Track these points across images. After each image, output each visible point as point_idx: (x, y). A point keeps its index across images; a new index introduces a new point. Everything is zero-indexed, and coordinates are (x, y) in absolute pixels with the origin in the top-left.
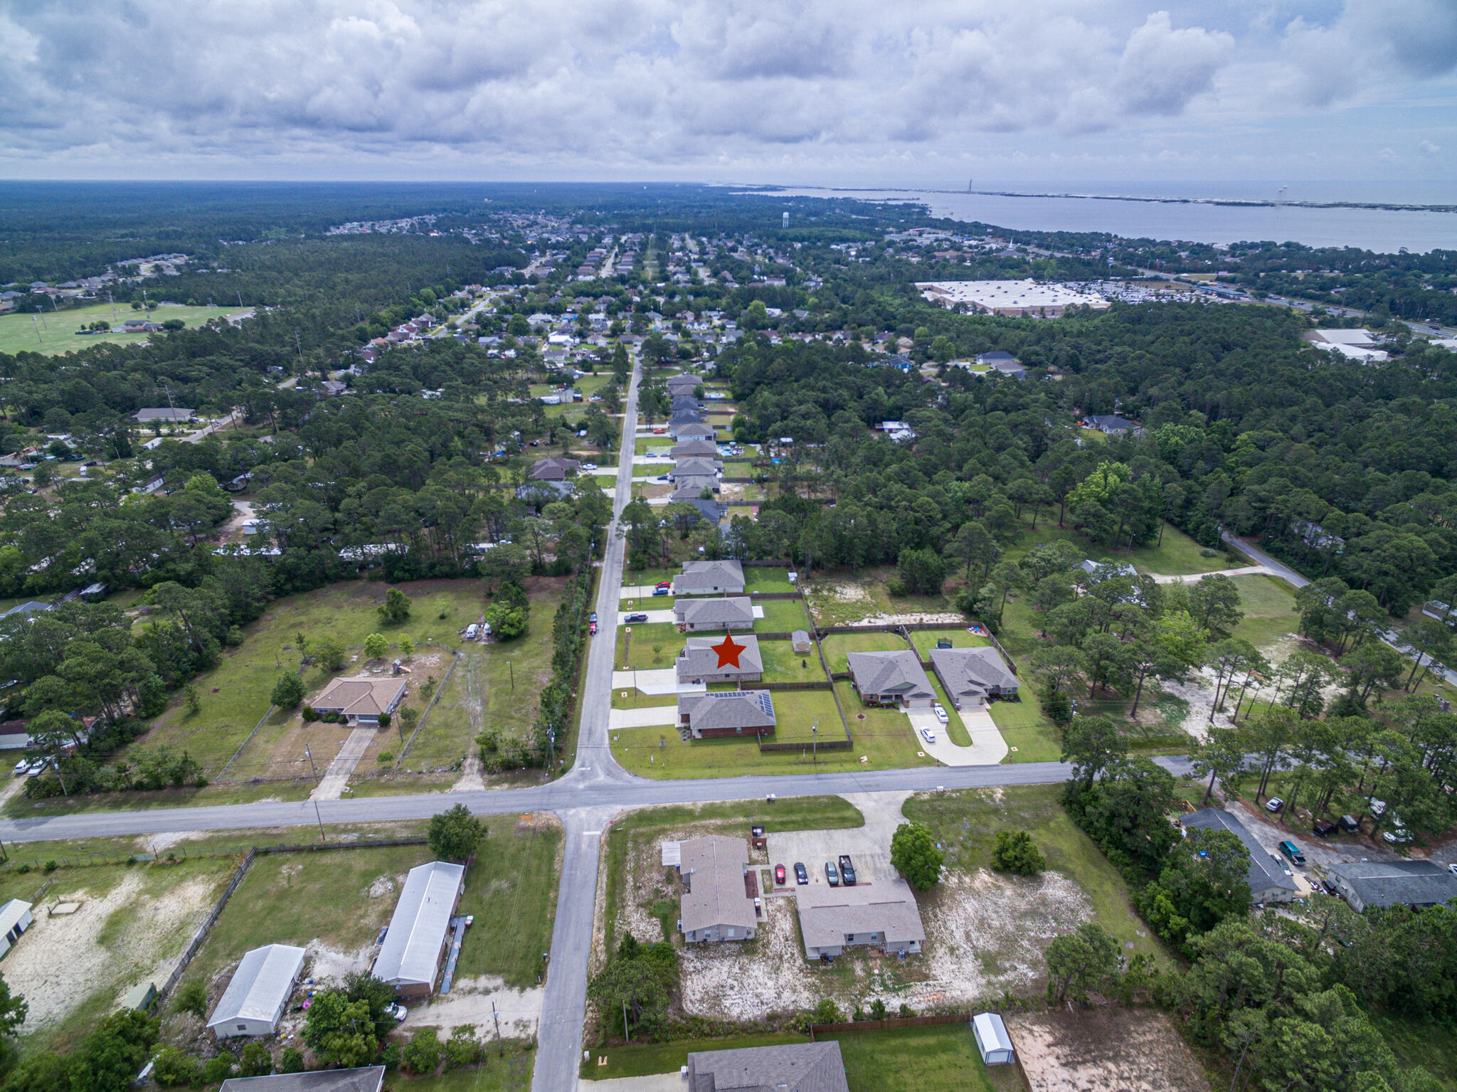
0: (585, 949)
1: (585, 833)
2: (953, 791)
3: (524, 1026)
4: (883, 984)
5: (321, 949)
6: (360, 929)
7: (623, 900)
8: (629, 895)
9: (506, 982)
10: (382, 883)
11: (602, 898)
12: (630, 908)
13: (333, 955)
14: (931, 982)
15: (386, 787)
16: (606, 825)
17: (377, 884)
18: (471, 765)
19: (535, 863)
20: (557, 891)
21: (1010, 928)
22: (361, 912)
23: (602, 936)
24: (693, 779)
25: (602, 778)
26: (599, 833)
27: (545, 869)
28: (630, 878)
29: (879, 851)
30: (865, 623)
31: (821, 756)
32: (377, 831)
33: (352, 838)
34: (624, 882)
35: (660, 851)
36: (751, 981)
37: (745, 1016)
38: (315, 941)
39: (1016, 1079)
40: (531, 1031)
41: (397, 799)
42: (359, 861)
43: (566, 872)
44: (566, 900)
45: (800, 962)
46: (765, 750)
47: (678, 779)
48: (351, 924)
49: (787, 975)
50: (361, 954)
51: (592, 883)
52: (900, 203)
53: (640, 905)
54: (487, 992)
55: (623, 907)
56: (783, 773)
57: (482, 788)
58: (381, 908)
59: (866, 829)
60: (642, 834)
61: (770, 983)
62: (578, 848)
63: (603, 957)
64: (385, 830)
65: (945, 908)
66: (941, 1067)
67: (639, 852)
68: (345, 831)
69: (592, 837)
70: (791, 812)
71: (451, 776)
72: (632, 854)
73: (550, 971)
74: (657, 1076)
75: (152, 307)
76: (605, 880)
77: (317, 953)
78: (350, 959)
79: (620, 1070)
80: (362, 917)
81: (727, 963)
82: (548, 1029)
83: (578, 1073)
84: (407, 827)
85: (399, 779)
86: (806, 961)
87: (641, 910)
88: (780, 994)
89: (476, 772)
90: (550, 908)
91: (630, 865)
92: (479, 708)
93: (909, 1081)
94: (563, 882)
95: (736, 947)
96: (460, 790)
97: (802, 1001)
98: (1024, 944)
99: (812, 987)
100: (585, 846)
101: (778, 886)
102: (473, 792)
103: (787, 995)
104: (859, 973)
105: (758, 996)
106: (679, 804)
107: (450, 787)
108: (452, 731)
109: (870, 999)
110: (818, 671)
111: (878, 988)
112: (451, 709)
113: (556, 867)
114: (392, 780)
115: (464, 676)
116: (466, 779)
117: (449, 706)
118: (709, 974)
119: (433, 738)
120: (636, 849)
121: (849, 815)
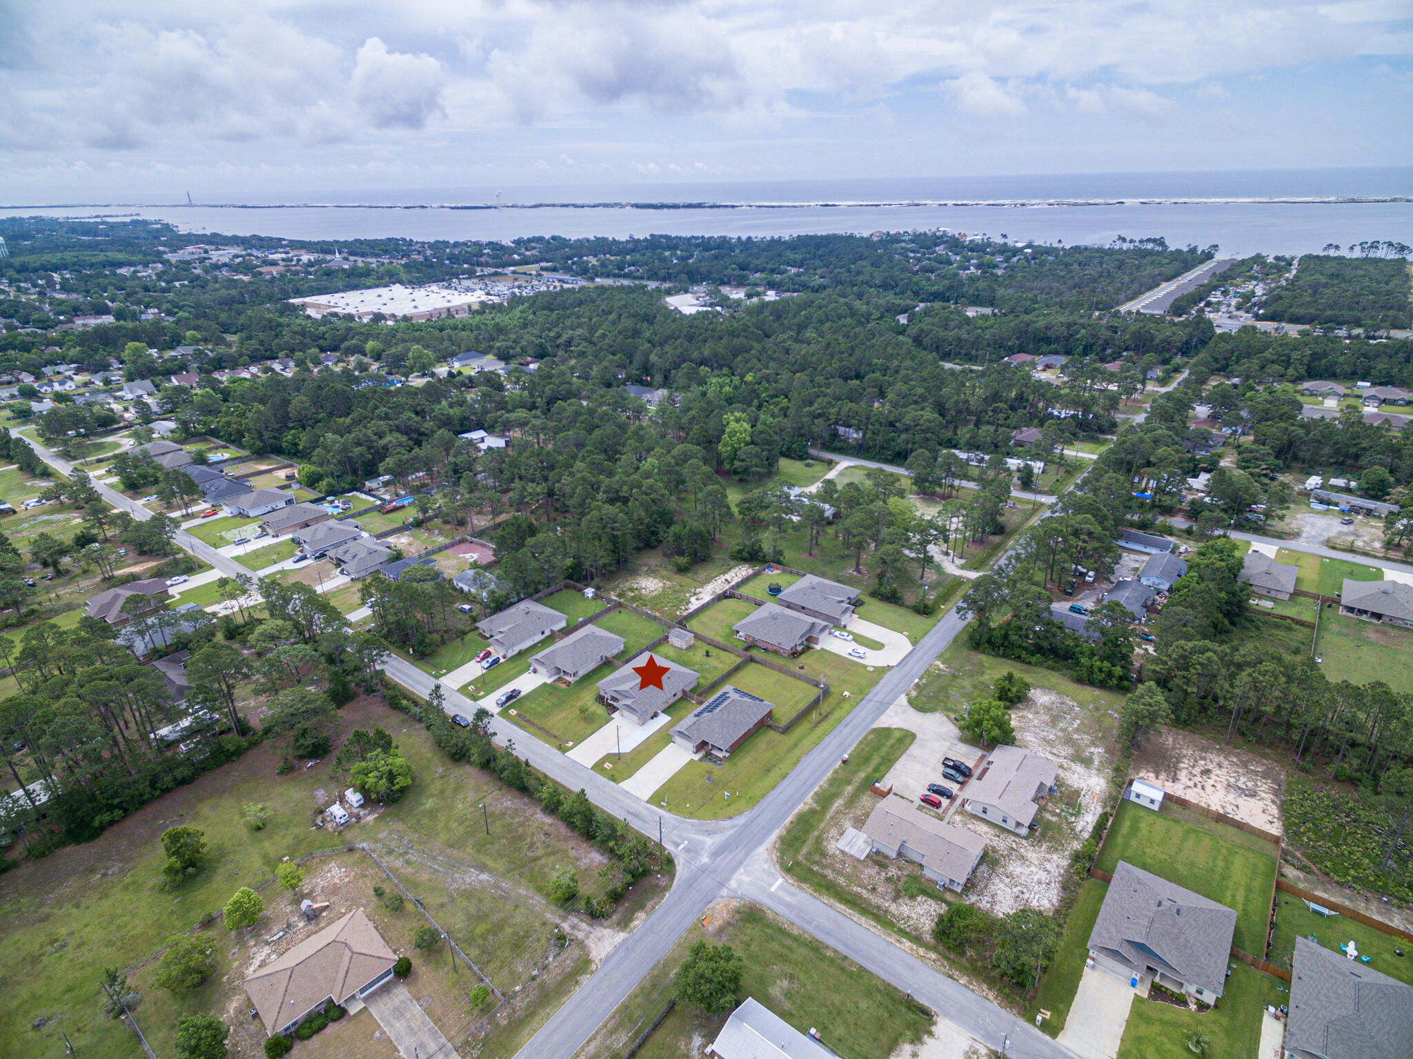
0: (917, 964)
1: (773, 889)
3: (974, 1053)
4: (1072, 815)
7: (879, 907)
8: (875, 900)
9: (912, 1042)
12: (893, 908)
14: (1082, 793)
15: (519, 1024)
16: (776, 870)
18: (573, 927)
19: (775, 946)
20: (827, 947)
21: (1060, 734)
23: (908, 944)
24: (773, 788)
25: (710, 842)
26: (780, 880)
27: (790, 943)
28: (857, 889)
29: (948, 744)
30: (695, 602)
31: (822, 710)
34: (859, 895)
35: (843, 852)
36: (1023, 878)
37: (1054, 901)
40: (983, 1051)
41: (549, 1026)
43: (810, 928)
44: (846, 946)
45: (1024, 842)
46: (784, 732)
47: (763, 796)
49: (1032, 855)
51: (840, 917)
52: (128, 220)
53: (894, 899)
55: (886, 911)
56: (820, 739)
57: (623, 936)
59: (919, 736)
60: (810, 853)
61: (1033, 869)
62: (789, 906)
63: (933, 956)
67: (831, 866)
69: (781, 888)
70: (867, 759)
71: (573, 953)
72: (829, 872)
73: (923, 1001)
74: (1081, 984)
76: (843, 907)
79: (1061, 1006)
81: (997, 881)
82: (989, 1036)
83: (1048, 1038)
84: (613, 1032)
85: (520, 1003)
86: (1026, 838)
87: (900, 901)
88: (1045, 870)
89: (588, 928)
90: (845, 964)
91: (841, 881)
92: (484, 877)
93: (1153, 852)
94: (822, 937)
95: (983, 868)
96: (603, 954)
97: (1059, 862)
98: (1075, 736)
99: (1051, 850)
100: (788, 899)
101: (940, 811)
102: (617, 948)
103: (1049, 866)
104: (1054, 819)
105: (1040, 883)
106: (796, 811)
107: (588, 962)
108: (495, 918)
109: (1079, 828)
110: (722, 653)
111: (1073, 819)
112: (453, 901)
113: (796, 932)
114: (514, 1011)
115: (408, 862)
116: (590, 943)
117: (446, 900)
118: (999, 898)
119: (485, 940)
120: (824, 866)
121: (898, 735)
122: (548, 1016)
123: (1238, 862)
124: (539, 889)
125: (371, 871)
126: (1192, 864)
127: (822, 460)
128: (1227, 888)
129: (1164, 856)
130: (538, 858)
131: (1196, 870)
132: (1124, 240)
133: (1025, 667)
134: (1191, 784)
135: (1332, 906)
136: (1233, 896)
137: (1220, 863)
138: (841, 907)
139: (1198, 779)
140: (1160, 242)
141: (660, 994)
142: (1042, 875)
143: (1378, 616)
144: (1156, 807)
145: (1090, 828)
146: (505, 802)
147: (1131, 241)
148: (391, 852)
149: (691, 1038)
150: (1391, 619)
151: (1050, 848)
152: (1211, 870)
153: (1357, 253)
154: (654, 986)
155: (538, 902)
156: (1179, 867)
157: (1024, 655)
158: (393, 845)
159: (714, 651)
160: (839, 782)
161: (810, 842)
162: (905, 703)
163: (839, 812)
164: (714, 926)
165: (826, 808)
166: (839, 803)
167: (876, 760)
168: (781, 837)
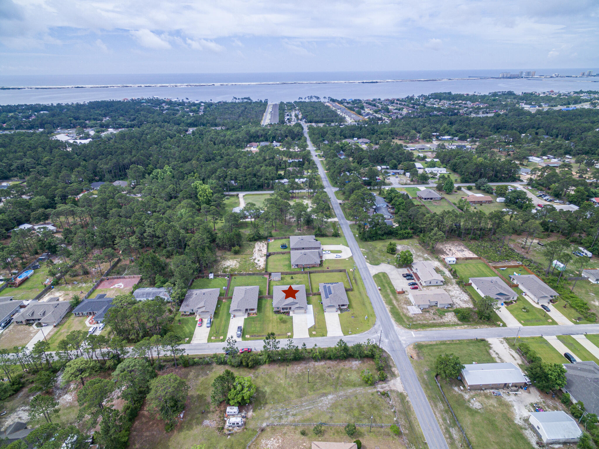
0: (465, 330)
1: (414, 336)
3: (501, 342)
4: (443, 274)
5: (518, 417)
6: (500, 405)
7: (441, 323)
8: (439, 321)
9: (490, 349)
10: (473, 404)
11: (442, 328)
12: (443, 321)
13: (517, 411)
15: (411, 427)
16: (407, 330)
17: (474, 407)
18: (382, 388)
19: (435, 350)
20: (445, 341)
22: (492, 408)
23: (458, 327)
24: (373, 308)
25: (379, 335)
26: (412, 332)
27: (437, 347)
28: (431, 322)
29: (397, 271)
32: (444, 419)
33: (454, 432)
34: (433, 323)
35: (414, 314)
36: (456, 295)
37: (467, 296)
38: (516, 422)
40: (502, 340)
41: (420, 420)
42: (466, 420)
43: (436, 339)
44: (448, 337)
45: (445, 286)
47: (374, 312)
48: (499, 410)
49: (450, 288)
50: (509, 400)
51: (438, 332)
53: (441, 318)
54: (497, 354)
55: (444, 323)
56: (363, 287)
57: (398, 379)
58: (485, 400)
59: (386, 272)
60: (408, 320)
61: (454, 292)
62: (423, 337)
64: (442, 415)
68: (451, 437)
69: (415, 334)
71: (393, 396)
72: (419, 322)
77: (520, 418)
78: (514, 403)
80: (494, 407)
82: (498, 336)
83: (506, 328)
84: (436, 406)
85: (402, 422)
87: (443, 318)
89: (387, 385)
90: (455, 342)
91: (425, 322)
92: (330, 397)
94: (442, 339)
96: (402, 389)
97: (456, 287)
99: (452, 285)
100: (421, 336)
101: (419, 289)
102: (402, 383)
103: (456, 289)
105: (459, 294)
106: (388, 311)
107: (401, 394)
108: (355, 405)
109: (449, 277)
110: (296, 275)
111: (445, 275)
112: (332, 413)
113: (434, 343)
114: (405, 426)
115: (293, 415)
116: (393, 388)
117: (330, 415)
119: (363, 415)
120: (416, 321)
121: (381, 275)
122: (416, 418)
123: (480, 267)
124: (354, 385)
125: (285, 431)
127: (233, 196)
130: (338, 378)
132: (236, 99)
133: (383, 241)
135: (504, 267)
137: (478, 269)
138: (434, 329)
140: (248, 99)
141: (431, 385)
142: (458, 292)
143: (431, 199)
144: (454, 263)
145: (450, 275)
146: (298, 368)
147: (239, 99)
148: (281, 418)
149: (454, 390)
150: (435, 198)
153: (307, 100)
154: (426, 385)
155: (359, 390)
157: (381, 237)
158: (277, 414)
159: (293, 276)
160: (386, 296)
161: (403, 317)
162: (370, 265)
163: (398, 305)
164: (415, 357)
165: (393, 305)
166: (394, 302)
167: (386, 285)
168: (395, 321)
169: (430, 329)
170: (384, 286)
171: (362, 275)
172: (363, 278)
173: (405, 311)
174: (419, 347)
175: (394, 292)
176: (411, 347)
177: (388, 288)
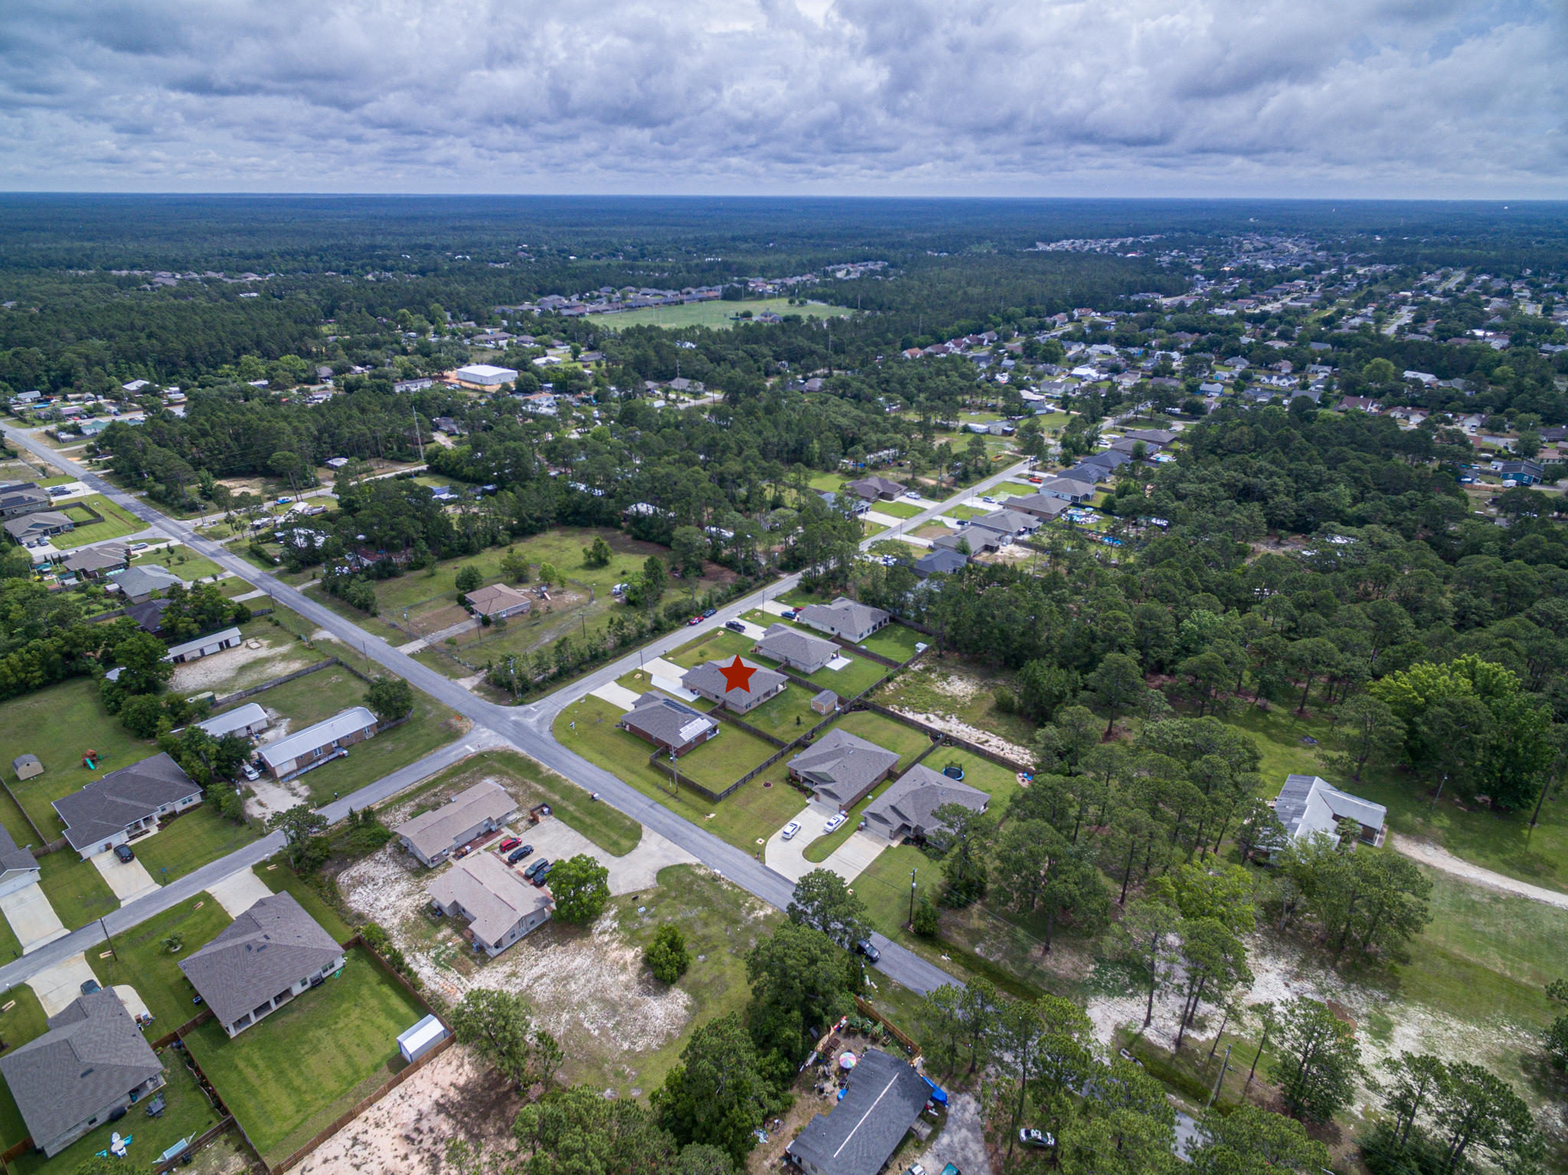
1: (468, 748)
2: (729, 884)
4: (438, 955)
7: (419, 796)
8: (425, 796)
11: (413, 787)
12: (413, 803)
13: (283, 731)
14: (463, 979)
20: (403, 767)
21: (576, 998)
24: (577, 754)
25: (531, 720)
26: (475, 752)
28: (440, 789)
30: (920, 718)
31: (684, 793)
34: (436, 787)
36: (389, 889)
37: (353, 906)
38: (289, 719)
39: (393, 1077)
43: (424, 761)
45: (426, 901)
46: (654, 766)
47: (569, 749)
49: (409, 904)
51: (423, 776)
56: (637, 788)
57: (469, 689)
59: (616, 861)
60: (492, 768)
61: (393, 899)
62: (450, 752)
65: (561, 948)
66: (379, 1028)
67: (472, 776)
69: (468, 751)
70: (594, 815)
71: (468, 673)
75: (802, 303)
81: (397, 870)
83: (255, 864)
86: (430, 903)
88: (386, 908)
91: (455, 780)
93: (353, 1017)
95: (415, 864)
97: (389, 921)
98: (565, 1016)
99: (405, 920)
100: (455, 754)
101: (497, 851)
103: (389, 912)
104: (440, 936)
105: (376, 899)
106: (542, 764)
107: (454, 677)
109: (418, 956)
111: (432, 954)
118: (380, 867)
120: (474, 773)
121: (625, 843)
123: (288, 1105)
126: (315, 1050)
128: (269, 1067)
129: (341, 1025)
131: (307, 1048)
134: (425, 1125)
136: (255, 1067)
137: (298, 1082)
139: (428, 1143)
142: (383, 903)
145: (414, 967)
151: (408, 919)
152: (296, 1063)
156: (321, 1032)
160: (569, 792)
161: (504, 768)
162: (682, 861)
163: (529, 787)
164: (453, 721)
165: (538, 781)
166: (541, 789)
167: (588, 820)
168: (517, 753)
169: (439, 774)
170: (591, 814)
171: (667, 812)
172: (658, 806)
173: (506, 781)
174: (453, 735)
175: (555, 811)
176: (465, 730)
177: (577, 814)
